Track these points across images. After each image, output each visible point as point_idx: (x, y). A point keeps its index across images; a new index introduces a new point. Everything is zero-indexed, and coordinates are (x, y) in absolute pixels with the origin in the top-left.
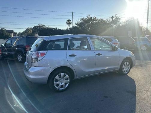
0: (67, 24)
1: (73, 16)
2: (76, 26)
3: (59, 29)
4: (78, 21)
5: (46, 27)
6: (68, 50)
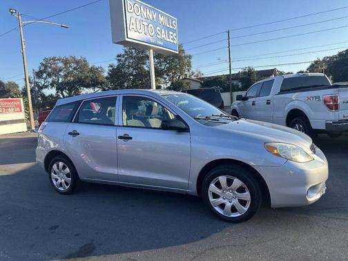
6: (74, 122)
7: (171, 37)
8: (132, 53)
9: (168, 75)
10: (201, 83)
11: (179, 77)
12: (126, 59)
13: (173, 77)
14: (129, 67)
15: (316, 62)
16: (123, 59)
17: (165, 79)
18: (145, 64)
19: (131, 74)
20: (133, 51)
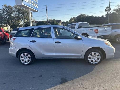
0: (106, 11)
1: (110, 3)
2: (115, 12)
3: (95, 16)
4: (117, 7)
5: (86, 16)
7: (36, 5)
8: (6, 9)
9: (23, 19)
10: (37, 23)
11: (27, 20)
12: (4, 11)
13: (25, 20)
14: (5, 15)
15: (72, 19)
16: (2, 11)
17: (21, 20)
18: (12, 14)
19: (6, 18)
20: (7, 8)
